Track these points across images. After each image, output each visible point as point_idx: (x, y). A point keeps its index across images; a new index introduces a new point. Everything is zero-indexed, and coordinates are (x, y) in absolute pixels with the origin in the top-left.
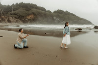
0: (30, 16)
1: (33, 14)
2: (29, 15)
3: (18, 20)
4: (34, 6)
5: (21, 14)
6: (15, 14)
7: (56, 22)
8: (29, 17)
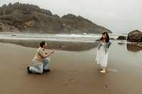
0: (30, 22)
1: (35, 19)
2: (28, 20)
3: (13, 27)
4: (35, 8)
5: (17, 19)
6: (7, 19)
7: (66, 30)
8: (28, 24)
